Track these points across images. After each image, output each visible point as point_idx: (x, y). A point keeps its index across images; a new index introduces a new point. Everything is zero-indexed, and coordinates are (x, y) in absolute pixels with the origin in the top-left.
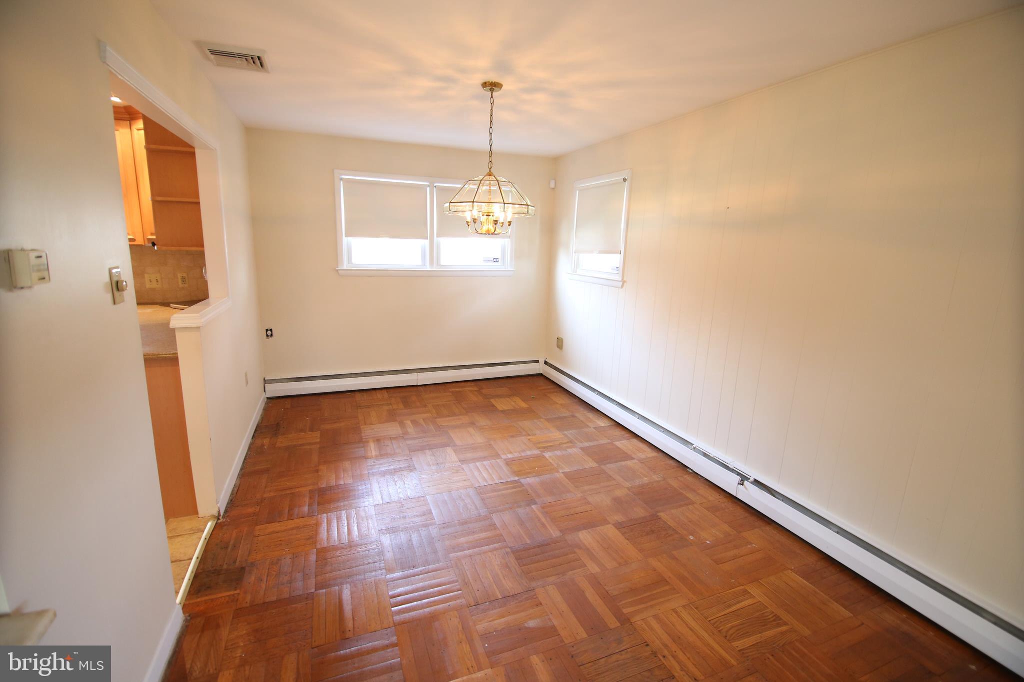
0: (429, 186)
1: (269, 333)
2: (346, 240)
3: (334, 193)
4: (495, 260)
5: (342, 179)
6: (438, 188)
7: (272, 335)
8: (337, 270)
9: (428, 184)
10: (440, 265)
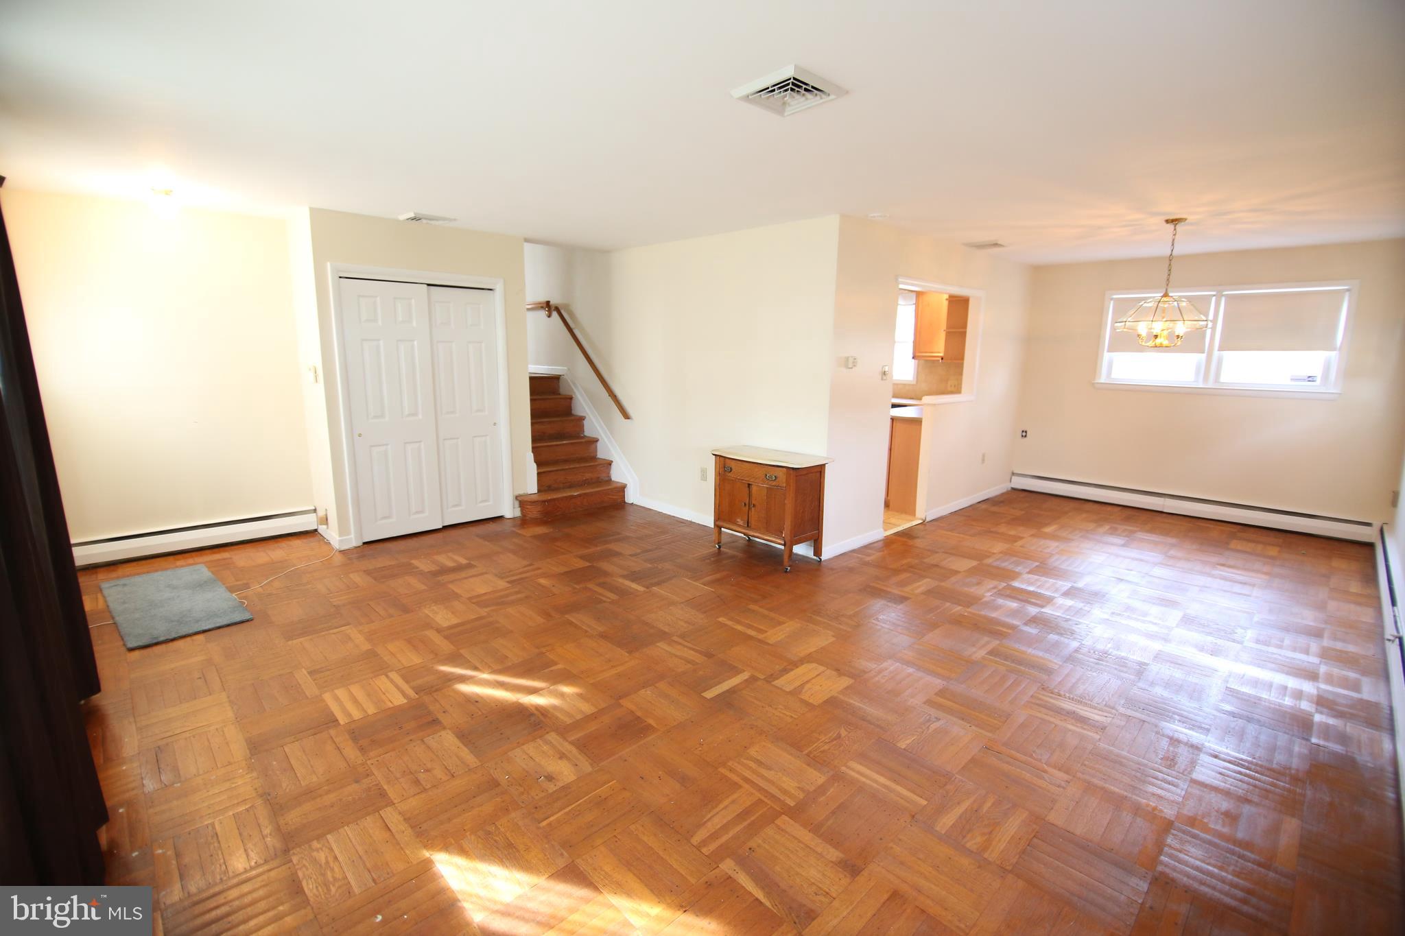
0: (1214, 295)
1: (1024, 434)
2: (1107, 356)
3: (1102, 312)
4: (1310, 379)
5: (1112, 299)
6: (1227, 296)
7: (1026, 436)
8: (1093, 384)
9: (1214, 293)
10: (1219, 382)
